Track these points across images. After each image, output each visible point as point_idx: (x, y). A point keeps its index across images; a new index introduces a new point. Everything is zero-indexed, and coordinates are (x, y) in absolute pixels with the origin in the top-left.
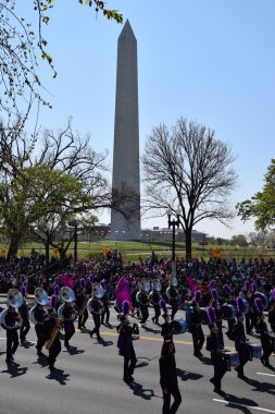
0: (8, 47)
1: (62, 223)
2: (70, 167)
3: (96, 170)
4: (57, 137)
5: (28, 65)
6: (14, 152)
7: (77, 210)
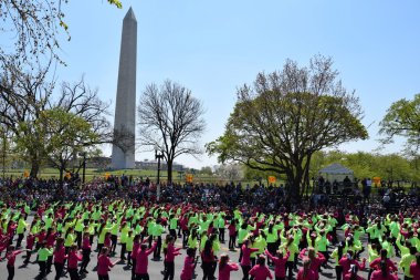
0: (35, 17)
1: (74, 154)
2: (82, 111)
3: (102, 114)
4: (72, 88)
5: (50, 32)
6: (38, 98)
7: (86, 145)
